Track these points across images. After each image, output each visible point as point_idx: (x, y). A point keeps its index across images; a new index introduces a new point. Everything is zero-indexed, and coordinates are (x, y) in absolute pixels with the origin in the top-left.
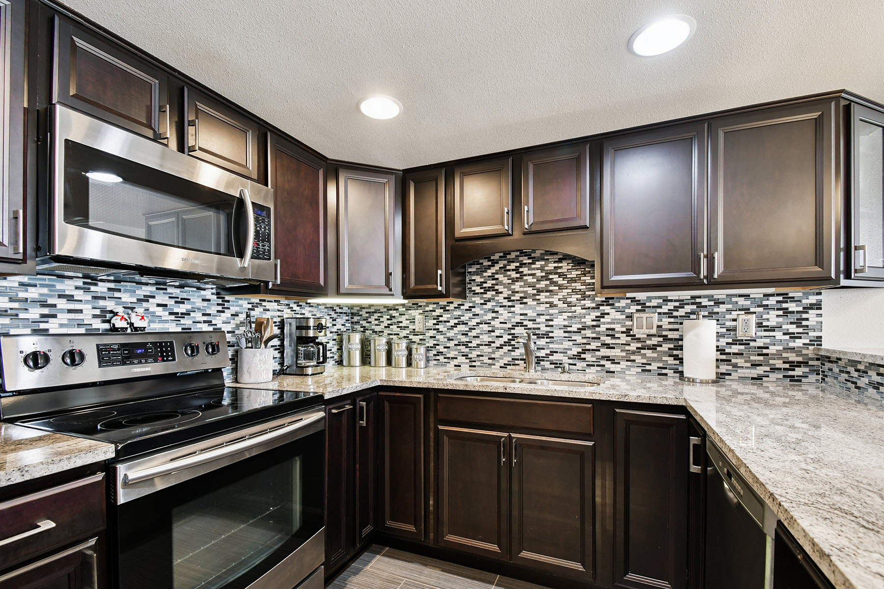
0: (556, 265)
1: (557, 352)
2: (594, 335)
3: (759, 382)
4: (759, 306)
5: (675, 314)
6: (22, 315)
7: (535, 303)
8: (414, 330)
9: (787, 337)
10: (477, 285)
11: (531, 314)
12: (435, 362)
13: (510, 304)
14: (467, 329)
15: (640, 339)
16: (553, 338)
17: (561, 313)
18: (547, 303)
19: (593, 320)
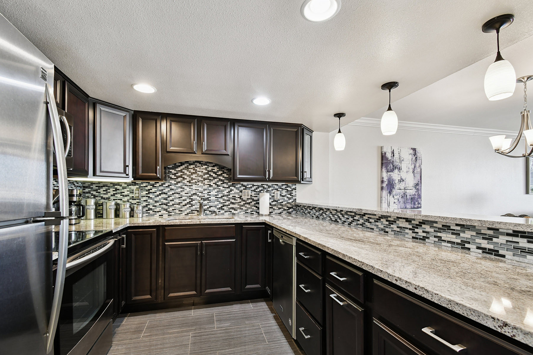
0: (212, 168)
1: (212, 207)
2: (228, 199)
3: (280, 214)
4: (281, 188)
5: (256, 190)
7: (202, 184)
8: (133, 197)
10: (173, 175)
11: (200, 189)
12: (147, 214)
13: (190, 184)
14: (167, 196)
15: (244, 200)
16: (210, 200)
17: (214, 189)
18: (208, 185)
19: (227, 193)
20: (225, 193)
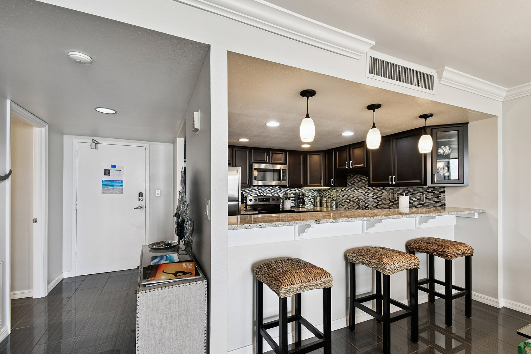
2: (380, 200)
4: (426, 192)
6: (249, 193)
7: (364, 189)
9: (435, 203)
10: (350, 183)
11: (364, 192)
13: (358, 189)
14: (347, 197)
16: (369, 200)
17: (371, 192)
18: (368, 189)
19: (380, 195)
20: (379, 195)
